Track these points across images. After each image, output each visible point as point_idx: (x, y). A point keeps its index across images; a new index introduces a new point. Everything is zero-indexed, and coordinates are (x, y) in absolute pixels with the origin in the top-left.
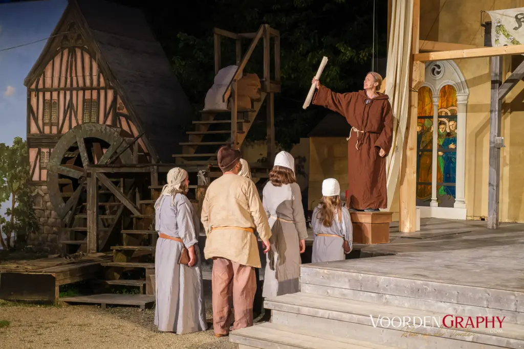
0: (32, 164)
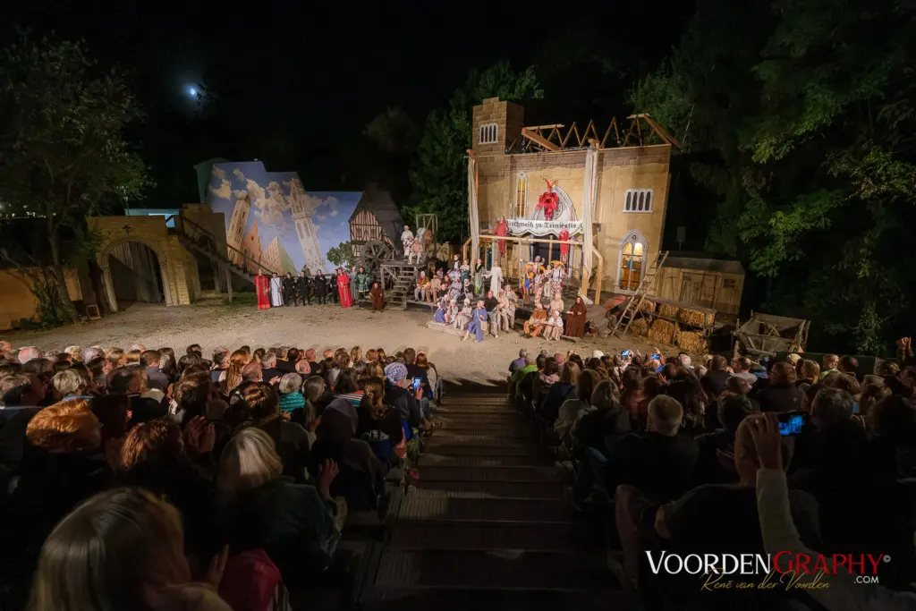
0: (353, 250)
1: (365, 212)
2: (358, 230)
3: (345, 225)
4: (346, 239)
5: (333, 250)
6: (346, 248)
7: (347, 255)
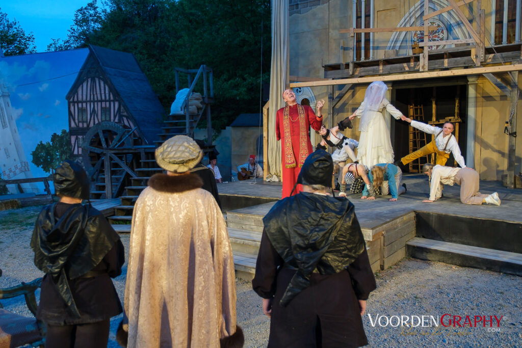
0: (73, 145)
1: (93, 80)
2: (82, 111)
3: (60, 104)
4: (61, 126)
5: (41, 146)
6: (60, 141)
7: (62, 153)
